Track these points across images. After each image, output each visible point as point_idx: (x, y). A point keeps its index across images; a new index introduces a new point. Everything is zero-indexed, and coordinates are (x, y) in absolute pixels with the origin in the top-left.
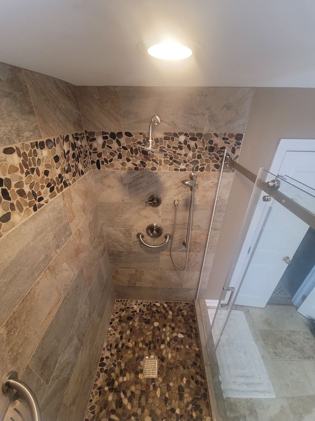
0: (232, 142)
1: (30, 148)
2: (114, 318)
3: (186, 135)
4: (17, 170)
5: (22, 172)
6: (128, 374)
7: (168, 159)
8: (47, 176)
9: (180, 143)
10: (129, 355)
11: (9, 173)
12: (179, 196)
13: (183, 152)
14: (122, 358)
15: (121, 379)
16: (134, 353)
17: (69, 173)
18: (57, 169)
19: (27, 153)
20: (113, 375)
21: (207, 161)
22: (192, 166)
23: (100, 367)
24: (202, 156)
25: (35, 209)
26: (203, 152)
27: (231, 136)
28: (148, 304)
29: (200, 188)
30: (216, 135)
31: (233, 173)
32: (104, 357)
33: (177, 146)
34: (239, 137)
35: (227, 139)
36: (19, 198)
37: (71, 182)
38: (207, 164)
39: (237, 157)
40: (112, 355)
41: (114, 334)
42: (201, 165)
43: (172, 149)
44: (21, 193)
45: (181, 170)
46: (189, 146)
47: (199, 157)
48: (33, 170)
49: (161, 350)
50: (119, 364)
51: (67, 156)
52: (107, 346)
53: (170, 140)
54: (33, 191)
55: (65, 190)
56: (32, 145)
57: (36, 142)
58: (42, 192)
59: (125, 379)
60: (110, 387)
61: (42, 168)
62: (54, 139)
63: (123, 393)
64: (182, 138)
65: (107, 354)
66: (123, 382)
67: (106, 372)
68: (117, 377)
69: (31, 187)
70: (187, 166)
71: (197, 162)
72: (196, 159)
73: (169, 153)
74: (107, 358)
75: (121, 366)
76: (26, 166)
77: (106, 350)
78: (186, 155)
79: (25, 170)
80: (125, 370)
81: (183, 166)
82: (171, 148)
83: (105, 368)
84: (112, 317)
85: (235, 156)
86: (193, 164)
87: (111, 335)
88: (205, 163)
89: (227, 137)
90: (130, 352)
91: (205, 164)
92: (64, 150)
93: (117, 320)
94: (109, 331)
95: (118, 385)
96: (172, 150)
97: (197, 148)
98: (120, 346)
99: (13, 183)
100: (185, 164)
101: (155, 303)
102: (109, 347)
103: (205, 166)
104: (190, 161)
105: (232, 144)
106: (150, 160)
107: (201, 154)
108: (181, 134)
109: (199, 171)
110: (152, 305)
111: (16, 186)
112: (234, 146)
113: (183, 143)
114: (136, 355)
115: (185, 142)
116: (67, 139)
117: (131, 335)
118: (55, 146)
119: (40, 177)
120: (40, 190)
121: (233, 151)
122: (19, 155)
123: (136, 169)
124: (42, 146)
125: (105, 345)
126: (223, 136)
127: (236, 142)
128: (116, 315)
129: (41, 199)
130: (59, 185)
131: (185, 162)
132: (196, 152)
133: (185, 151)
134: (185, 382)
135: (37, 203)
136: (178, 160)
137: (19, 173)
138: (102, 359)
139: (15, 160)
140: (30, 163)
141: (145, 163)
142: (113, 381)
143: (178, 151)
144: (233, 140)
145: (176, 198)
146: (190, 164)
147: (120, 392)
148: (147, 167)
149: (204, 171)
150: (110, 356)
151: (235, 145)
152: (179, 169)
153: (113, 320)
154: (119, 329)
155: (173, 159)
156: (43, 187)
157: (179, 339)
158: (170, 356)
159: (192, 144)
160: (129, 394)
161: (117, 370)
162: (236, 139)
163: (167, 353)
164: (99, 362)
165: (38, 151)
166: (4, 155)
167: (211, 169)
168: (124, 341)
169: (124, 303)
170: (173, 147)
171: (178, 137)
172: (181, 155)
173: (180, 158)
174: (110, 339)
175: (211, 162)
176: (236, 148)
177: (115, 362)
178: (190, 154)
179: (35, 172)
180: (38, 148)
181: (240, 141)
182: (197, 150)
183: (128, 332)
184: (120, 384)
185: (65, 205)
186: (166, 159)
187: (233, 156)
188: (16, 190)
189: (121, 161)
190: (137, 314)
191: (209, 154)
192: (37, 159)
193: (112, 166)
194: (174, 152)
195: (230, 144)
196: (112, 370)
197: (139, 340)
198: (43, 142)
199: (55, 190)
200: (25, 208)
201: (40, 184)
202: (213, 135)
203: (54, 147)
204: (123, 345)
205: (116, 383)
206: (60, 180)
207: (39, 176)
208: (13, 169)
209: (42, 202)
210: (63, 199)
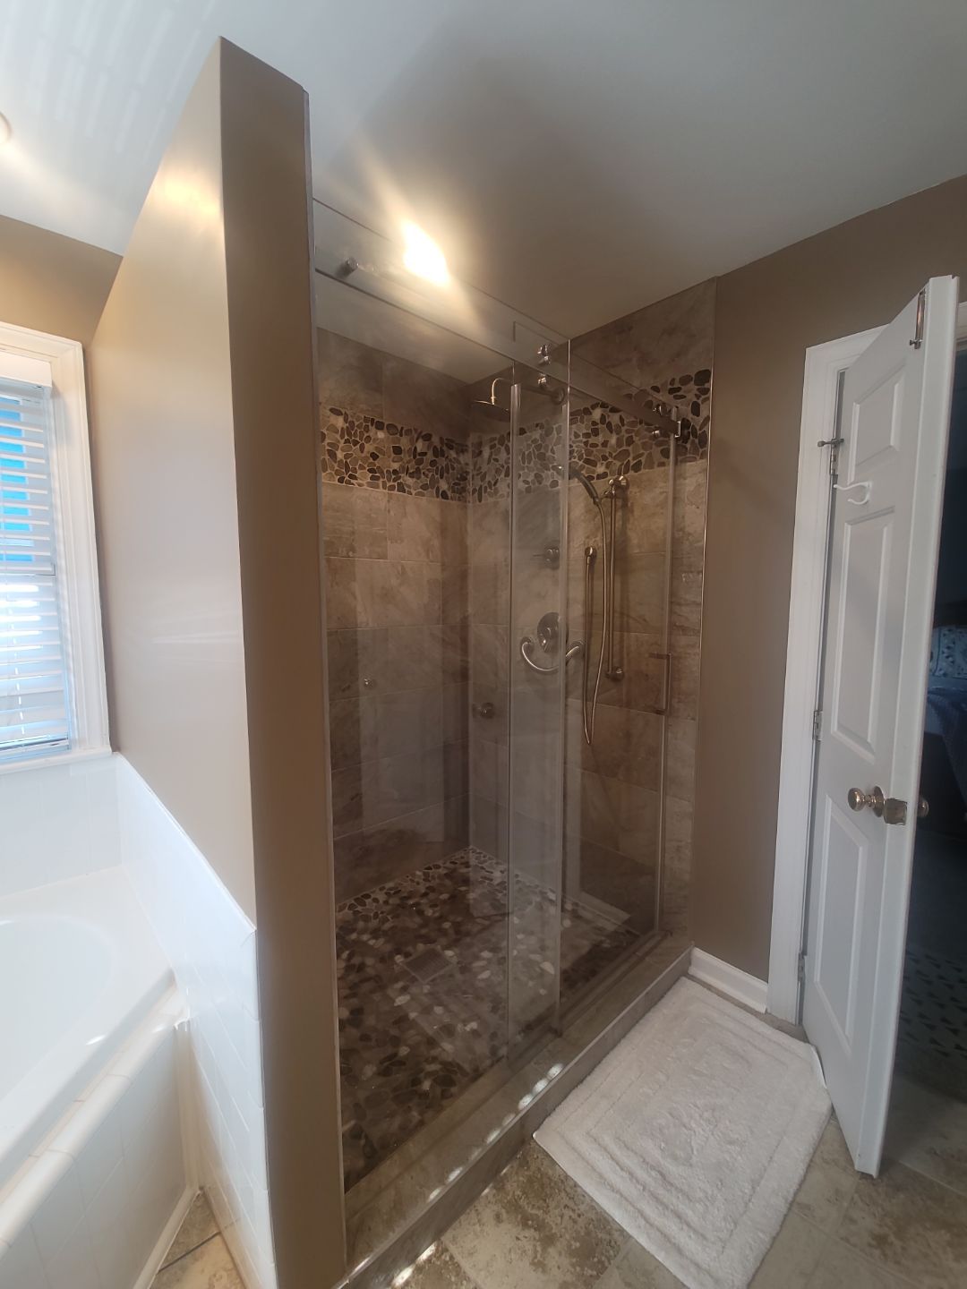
0: (689, 391)
1: (362, 421)
2: (442, 865)
3: (603, 406)
4: (337, 432)
5: (342, 437)
6: (381, 941)
7: (576, 460)
8: (374, 460)
9: (594, 423)
10: (414, 922)
11: (327, 430)
12: (596, 537)
13: (600, 439)
14: (396, 916)
15: (365, 937)
16: (422, 926)
17: (415, 480)
18: (394, 461)
19: (356, 423)
20: (361, 924)
21: (644, 446)
22: (618, 464)
23: (353, 902)
24: (636, 439)
25: (341, 480)
26: (636, 429)
27: (685, 380)
28: (528, 884)
29: (637, 512)
30: (656, 389)
31: (703, 461)
32: (373, 896)
33: (590, 431)
34: (703, 377)
35: (679, 389)
36: (327, 457)
37: (414, 492)
38: (646, 453)
39: (707, 419)
40: (386, 902)
41: (418, 883)
42: (634, 459)
43: (581, 438)
44: (333, 455)
45: (599, 477)
46: (609, 425)
47: (630, 441)
48: (356, 443)
49: (477, 958)
50: (385, 920)
51: (418, 457)
52: (391, 889)
53: (579, 423)
54: (346, 462)
55: (396, 492)
56: (366, 419)
57: (373, 420)
58: (359, 472)
59: (372, 942)
60: (341, 933)
61: (369, 448)
62: (402, 428)
63: (349, 955)
64: (597, 414)
65: (381, 897)
66: (365, 943)
67: (356, 913)
68: (364, 931)
69: (346, 456)
70: (607, 467)
71: (627, 453)
72: (624, 448)
73: (577, 447)
74: (376, 900)
75: (383, 923)
76: (349, 434)
77: (385, 891)
78: (605, 444)
79: (346, 437)
80: (385, 933)
81: (600, 469)
82: (579, 436)
83: (359, 908)
84: (440, 863)
85: (701, 419)
86: (619, 460)
87: (412, 881)
88: (642, 451)
89: (677, 385)
90: (418, 920)
91: (642, 454)
92: (416, 448)
93: (442, 871)
94: (414, 875)
95: (353, 941)
96: (581, 441)
97: (623, 425)
98: (411, 902)
99: (327, 441)
100: (605, 463)
101: (548, 891)
102: (392, 892)
103: (643, 459)
104: (614, 454)
105: (691, 397)
106: (548, 469)
107: (633, 434)
108: (594, 407)
109: (631, 473)
110: (537, 890)
111: (328, 444)
112: (695, 399)
113: (599, 422)
114: (424, 931)
115: (603, 418)
116: (427, 438)
117: (444, 902)
118: (401, 435)
119: (363, 455)
120: (357, 467)
121: (696, 410)
122: (346, 421)
123: (528, 490)
124: (380, 426)
125: (391, 885)
126: (670, 387)
127: (698, 389)
128: (448, 864)
129: (356, 478)
130: (389, 481)
131: (604, 458)
132: (623, 433)
133: (604, 436)
134: (468, 1028)
135: (347, 478)
136: (592, 458)
137: (338, 437)
138: (368, 896)
139: (340, 422)
140: (355, 435)
141: (541, 476)
142: (353, 930)
143: (592, 440)
144: (693, 387)
145: (591, 543)
146: (614, 462)
147: (347, 949)
148: (544, 483)
149: (643, 471)
150: (381, 902)
151: (698, 397)
152: (595, 476)
153: (438, 867)
154: (433, 883)
155: (584, 456)
156: (362, 467)
157: (538, 969)
158: (485, 975)
159: (615, 419)
160: (356, 960)
161: (374, 923)
162: (696, 384)
163: (484, 969)
164: (359, 896)
165: (372, 429)
166: (329, 413)
167: (656, 463)
168: (424, 901)
169: (483, 859)
170: (583, 434)
171: (591, 414)
172: (597, 445)
173: (595, 452)
174: (405, 884)
175: (654, 446)
176: (700, 401)
177: (382, 913)
178: (613, 441)
179: (358, 446)
180: (372, 425)
181: (706, 385)
182: (624, 429)
183: (445, 896)
184: (356, 942)
185: (389, 511)
186: (573, 460)
187: (696, 422)
188: (327, 448)
189: (509, 480)
190: (490, 885)
191: (646, 430)
192: (366, 435)
193: (496, 491)
194: (586, 443)
195: (685, 397)
196: (366, 919)
197: (452, 918)
198: (383, 423)
199: (380, 482)
200: (329, 471)
201: (360, 462)
202: (651, 392)
203: (398, 436)
204: (416, 904)
205: (354, 936)
206: (393, 477)
207: (362, 452)
208: (333, 428)
209: (352, 481)
210: (389, 501)
